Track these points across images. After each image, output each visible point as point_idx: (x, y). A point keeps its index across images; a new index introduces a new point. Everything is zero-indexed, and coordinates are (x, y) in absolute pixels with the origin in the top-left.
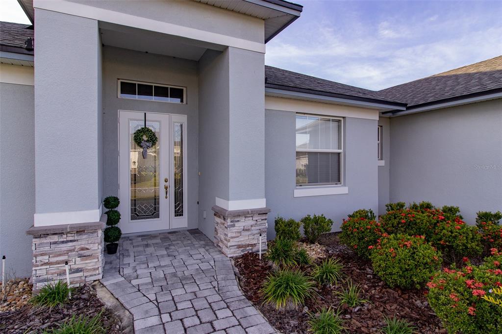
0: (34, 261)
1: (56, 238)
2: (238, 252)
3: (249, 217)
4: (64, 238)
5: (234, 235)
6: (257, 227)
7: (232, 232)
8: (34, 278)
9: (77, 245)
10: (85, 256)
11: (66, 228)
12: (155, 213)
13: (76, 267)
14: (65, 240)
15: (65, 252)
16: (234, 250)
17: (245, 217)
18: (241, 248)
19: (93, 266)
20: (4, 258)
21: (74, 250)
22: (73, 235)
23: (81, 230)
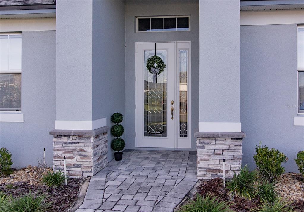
0: (54, 154)
1: (66, 139)
2: (208, 175)
3: (221, 140)
4: (71, 140)
5: (204, 157)
6: (229, 153)
7: (201, 154)
8: (54, 166)
9: (78, 146)
10: (82, 156)
11: (71, 133)
12: (162, 132)
13: (77, 163)
14: (71, 141)
15: (71, 151)
16: (203, 173)
17: (216, 140)
18: (212, 172)
19: (87, 164)
20: (45, 150)
21: (75, 150)
22: (76, 138)
23: (80, 135)
